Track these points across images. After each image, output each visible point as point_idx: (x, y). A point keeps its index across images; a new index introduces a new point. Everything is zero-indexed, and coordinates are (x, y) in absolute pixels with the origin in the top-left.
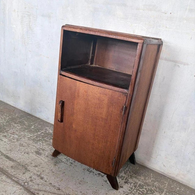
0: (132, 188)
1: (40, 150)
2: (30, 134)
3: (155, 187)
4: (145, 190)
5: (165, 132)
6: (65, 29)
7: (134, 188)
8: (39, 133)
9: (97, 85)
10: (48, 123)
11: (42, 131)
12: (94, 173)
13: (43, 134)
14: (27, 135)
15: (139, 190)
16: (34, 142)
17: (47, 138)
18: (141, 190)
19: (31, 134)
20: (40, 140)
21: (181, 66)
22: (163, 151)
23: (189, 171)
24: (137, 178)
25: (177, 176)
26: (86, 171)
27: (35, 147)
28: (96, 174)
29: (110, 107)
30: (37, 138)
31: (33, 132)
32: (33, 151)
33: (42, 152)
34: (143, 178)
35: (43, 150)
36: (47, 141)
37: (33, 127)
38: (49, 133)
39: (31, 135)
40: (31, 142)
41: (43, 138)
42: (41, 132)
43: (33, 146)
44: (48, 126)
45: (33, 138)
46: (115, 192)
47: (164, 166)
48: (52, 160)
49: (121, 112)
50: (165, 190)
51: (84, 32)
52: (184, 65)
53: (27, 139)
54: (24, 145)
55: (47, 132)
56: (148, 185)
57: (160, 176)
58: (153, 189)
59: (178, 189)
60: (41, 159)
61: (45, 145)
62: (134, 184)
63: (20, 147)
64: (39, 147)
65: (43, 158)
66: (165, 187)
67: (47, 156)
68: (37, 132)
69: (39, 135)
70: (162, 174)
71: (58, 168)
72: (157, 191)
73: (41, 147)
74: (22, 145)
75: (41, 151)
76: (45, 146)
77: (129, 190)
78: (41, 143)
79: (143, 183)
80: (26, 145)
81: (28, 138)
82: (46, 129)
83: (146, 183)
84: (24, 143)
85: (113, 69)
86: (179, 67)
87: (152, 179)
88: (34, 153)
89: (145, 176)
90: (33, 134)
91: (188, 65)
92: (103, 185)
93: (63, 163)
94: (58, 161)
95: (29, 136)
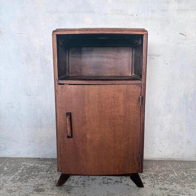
0: (152, 180)
1: (38, 187)
2: (9, 177)
3: (166, 171)
4: (161, 177)
5: (154, 120)
6: (59, 33)
7: (153, 179)
8: (20, 171)
9: (109, 83)
10: (19, 158)
11: (22, 168)
12: (111, 183)
13: (25, 171)
14: (7, 178)
15: (159, 179)
16: (23, 182)
17: (34, 173)
18: (159, 178)
19: (11, 176)
20: (27, 178)
21: (155, 58)
22: (156, 138)
23: (181, 147)
24: (148, 171)
25: (172, 155)
26: (103, 184)
27: (29, 187)
28: (114, 183)
29: (127, 102)
30: (21, 176)
31: (11, 173)
32: (31, 191)
33: (42, 187)
34: (150, 169)
35: (42, 185)
36: (37, 175)
37: (5, 169)
38: (31, 167)
39: (13, 177)
40: (19, 184)
41: (30, 174)
42: (21, 170)
43: (26, 187)
44: (23, 162)
45: (17, 179)
46: (144, 189)
47: (160, 151)
48: (61, 189)
49: (138, 104)
50: (174, 170)
51: (85, 33)
52: (157, 56)
53: (10, 183)
54: (13, 190)
55: (28, 167)
56: (160, 172)
57: (161, 162)
58: (165, 173)
59: (180, 165)
60: (48, 194)
61: (38, 179)
62: (150, 176)
63: (12, 194)
64: (33, 184)
65: (50, 193)
66: (172, 168)
67: (53, 189)
68: (17, 171)
69: (22, 173)
70: (160, 160)
71: (74, 194)
72: (170, 174)
73: (36, 184)
74: (11, 190)
75: (40, 187)
76: (40, 181)
77: (152, 182)
78: (31, 179)
79: (155, 173)
80: (17, 189)
81: (11, 181)
82: (24, 165)
83: (157, 172)
84: (13, 188)
85: (93, 74)
86: (154, 59)
87: (158, 167)
88: (34, 192)
89: (151, 167)
90: (13, 175)
91: (160, 56)
92: (129, 189)
93: (75, 188)
94: (68, 188)
95: (11, 179)
